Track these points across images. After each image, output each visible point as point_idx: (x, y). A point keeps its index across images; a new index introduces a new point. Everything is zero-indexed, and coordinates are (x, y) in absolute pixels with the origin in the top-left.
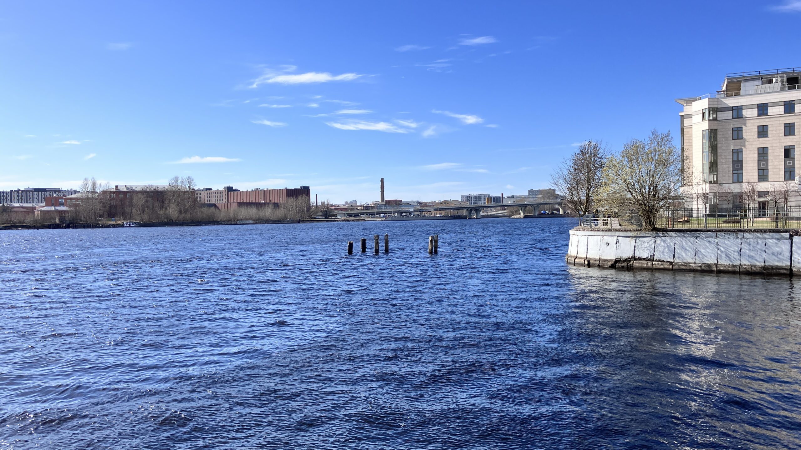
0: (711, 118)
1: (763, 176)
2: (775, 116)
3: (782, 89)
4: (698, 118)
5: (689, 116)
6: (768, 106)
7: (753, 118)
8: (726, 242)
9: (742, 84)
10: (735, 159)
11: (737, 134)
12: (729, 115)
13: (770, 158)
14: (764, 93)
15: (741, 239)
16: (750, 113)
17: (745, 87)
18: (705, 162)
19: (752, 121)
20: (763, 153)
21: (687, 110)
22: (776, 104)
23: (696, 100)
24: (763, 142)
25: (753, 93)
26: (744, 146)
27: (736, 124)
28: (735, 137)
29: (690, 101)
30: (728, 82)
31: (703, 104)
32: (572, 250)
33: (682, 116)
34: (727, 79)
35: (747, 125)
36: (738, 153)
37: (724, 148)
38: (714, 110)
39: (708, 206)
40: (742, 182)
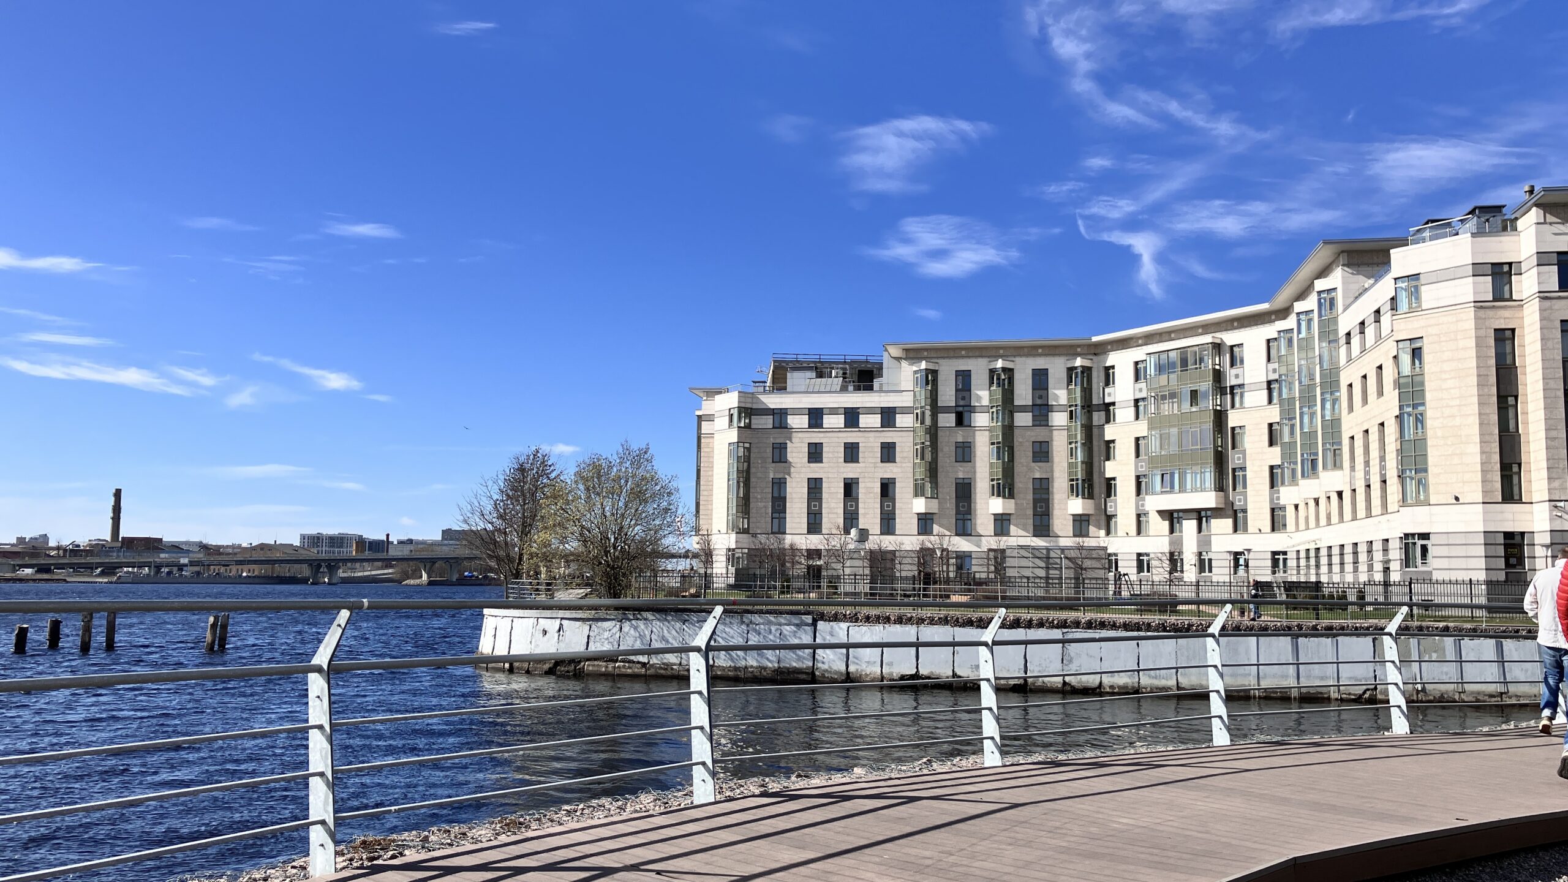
0: (742, 425)
1: (814, 526)
2: (832, 430)
3: (844, 389)
4: (722, 422)
5: (710, 418)
6: (822, 414)
7: (801, 430)
8: (727, 630)
9: (789, 375)
10: (776, 495)
11: (780, 453)
12: (767, 422)
13: (824, 496)
14: (819, 392)
15: (748, 625)
16: (797, 422)
17: (795, 379)
18: (730, 496)
19: (800, 435)
20: (815, 487)
21: (708, 407)
22: (834, 411)
23: (720, 393)
24: (815, 470)
25: (803, 389)
26: (789, 474)
27: (777, 437)
28: (777, 458)
29: (712, 393)
30: (775, 367)
31: (730, 400)
32: (485, 646)
33: (699, 417)
34: (775, 361)
35: (793, 440)
36: (779, 485)
37: (759, 475)
38: (747, 412)
39: (732, 570)
40: (785, 533)
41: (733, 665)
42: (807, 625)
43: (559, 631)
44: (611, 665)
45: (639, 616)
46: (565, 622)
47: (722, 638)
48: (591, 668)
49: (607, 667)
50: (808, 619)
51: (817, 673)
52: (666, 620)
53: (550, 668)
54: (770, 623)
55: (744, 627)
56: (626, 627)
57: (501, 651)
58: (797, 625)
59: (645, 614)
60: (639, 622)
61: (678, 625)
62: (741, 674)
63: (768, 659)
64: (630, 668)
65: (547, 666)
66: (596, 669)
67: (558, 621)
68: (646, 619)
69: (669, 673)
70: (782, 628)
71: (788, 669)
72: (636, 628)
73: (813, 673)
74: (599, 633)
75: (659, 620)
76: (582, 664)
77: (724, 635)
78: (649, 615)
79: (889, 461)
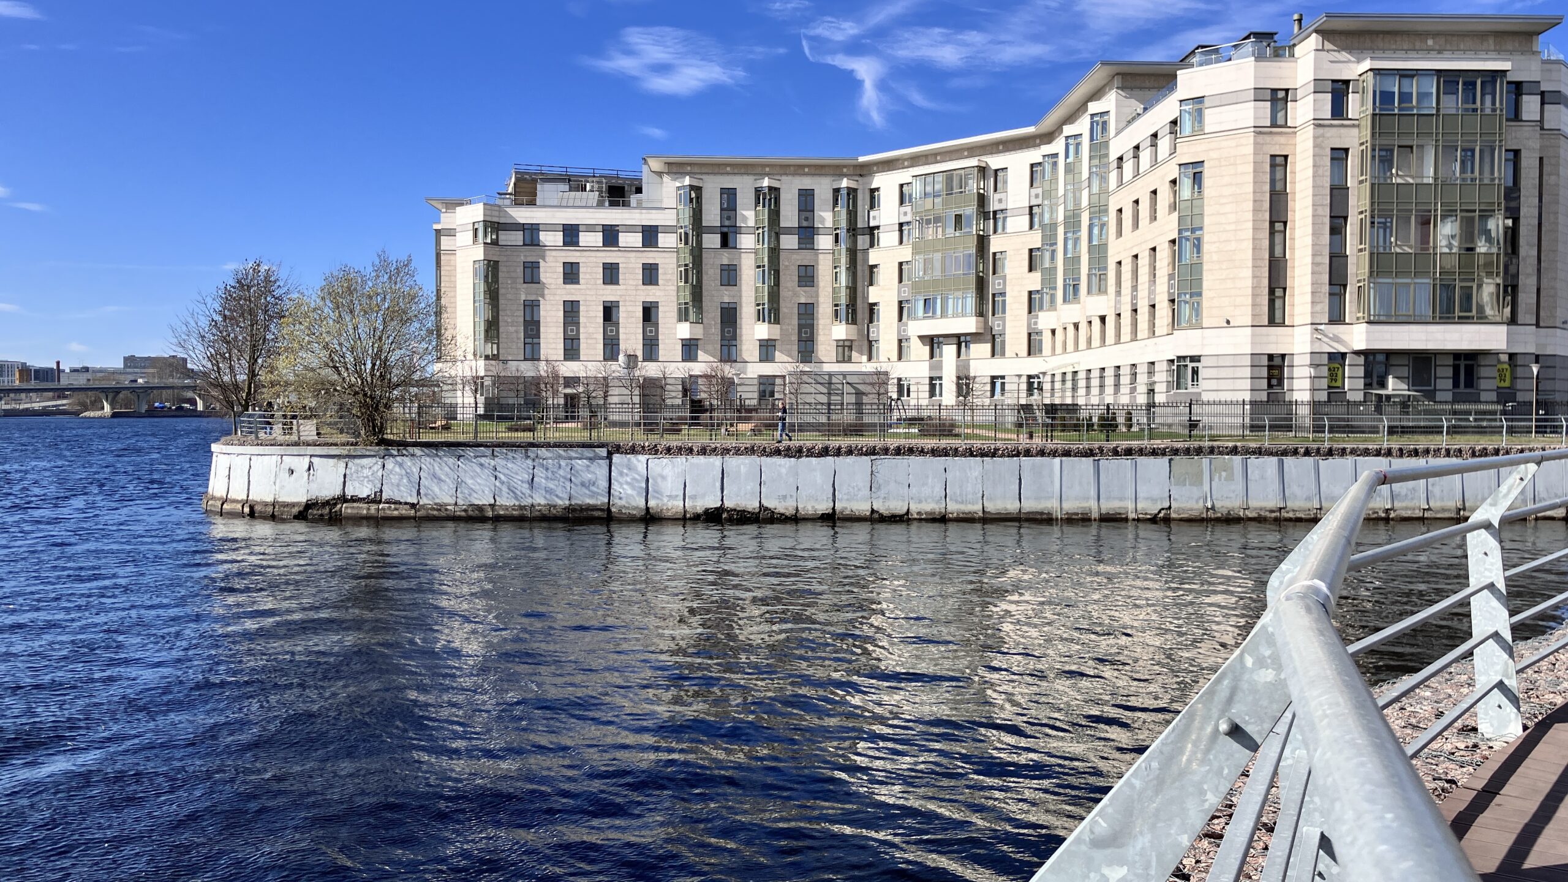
0: (489, 241)
1: (572, 351)
2: (590, 249)
3: (600, 204)
4: (465, 237)
5: (451, 233)
6: (578, 230)
7: (555, 248)
8: (510, 465)
9: (539, 186)
10: (528, 318)
11: (531, 273)
12: (517, 238)
13: (582, 320)
14: (574, 207)
15: (534, 460)
16: (552, 239)
17: (546, 192)
18: (477, 320)
19: (554, 253)
20: (571, 310)
21: (447, 220)
22: (591, 228)
23: (462, 204)
24: (571, 292)
25: (555, 204)
26: (543, 296)
27: (529, 255)
28: (528, 279)
29: (452, 204)
30: (517, 179)
31: (473, 213)
32: (217, 486)
33: (438, 231)
34: (516, 173)
35: (547, 259)
36: (532, 307)
37: (509, 296)
38: (494, 226)
39: (481, 400)
40: (539, 360)
41: (517, 503)
42: (602, 458)
43: (309, 469)
44: (373, 507)
45: (404, 452)
46: (314, 460)
47: (504, 475)
48: (349, 511)
49: (369, 509)
50: (603, 452)
51: (613, 510)
52: (437, 455)
53: (300, 512)
54: (560, 457)
55: (529, 462)
56: (390, 463)
57: (238, 493)
58: (590, 459)
59: (411, 449)
60: (404, 458)
61: (451, 461)
62: (528, 513)
63: (557, 496)
64: (396, 509)
65: (295, 510)
66: (355, 511)
67: (307, 459)
68: (413, 455)
69: (443, 514)
70: (573, 462)
71: (580, 506)
72: (401, 465)
73: (609, 510)
74: (357, 472)
75: (428, 455)
76: (339, 506)
77: (506, 471)
78: (417, 451)
79: (651, 284)
